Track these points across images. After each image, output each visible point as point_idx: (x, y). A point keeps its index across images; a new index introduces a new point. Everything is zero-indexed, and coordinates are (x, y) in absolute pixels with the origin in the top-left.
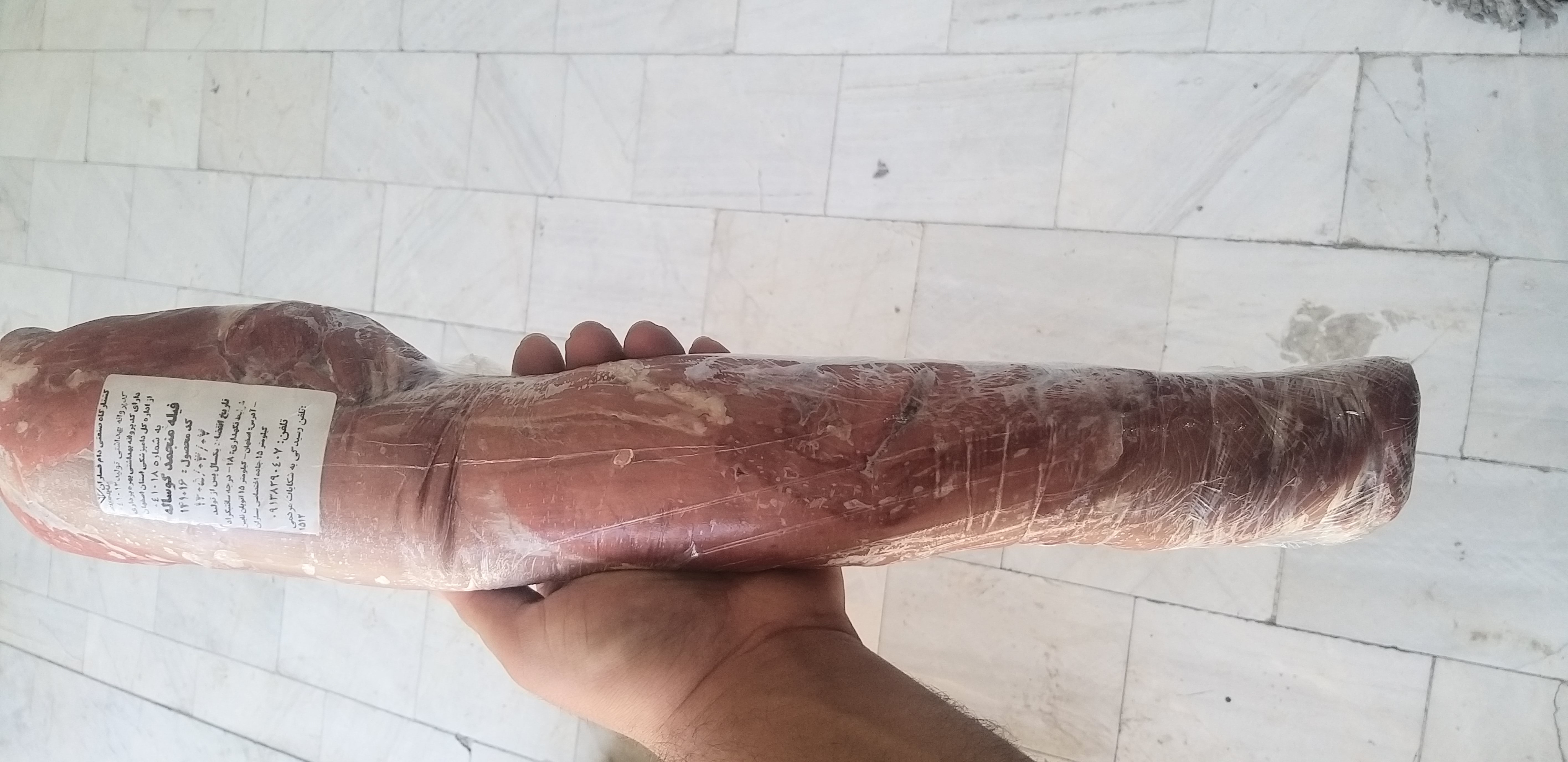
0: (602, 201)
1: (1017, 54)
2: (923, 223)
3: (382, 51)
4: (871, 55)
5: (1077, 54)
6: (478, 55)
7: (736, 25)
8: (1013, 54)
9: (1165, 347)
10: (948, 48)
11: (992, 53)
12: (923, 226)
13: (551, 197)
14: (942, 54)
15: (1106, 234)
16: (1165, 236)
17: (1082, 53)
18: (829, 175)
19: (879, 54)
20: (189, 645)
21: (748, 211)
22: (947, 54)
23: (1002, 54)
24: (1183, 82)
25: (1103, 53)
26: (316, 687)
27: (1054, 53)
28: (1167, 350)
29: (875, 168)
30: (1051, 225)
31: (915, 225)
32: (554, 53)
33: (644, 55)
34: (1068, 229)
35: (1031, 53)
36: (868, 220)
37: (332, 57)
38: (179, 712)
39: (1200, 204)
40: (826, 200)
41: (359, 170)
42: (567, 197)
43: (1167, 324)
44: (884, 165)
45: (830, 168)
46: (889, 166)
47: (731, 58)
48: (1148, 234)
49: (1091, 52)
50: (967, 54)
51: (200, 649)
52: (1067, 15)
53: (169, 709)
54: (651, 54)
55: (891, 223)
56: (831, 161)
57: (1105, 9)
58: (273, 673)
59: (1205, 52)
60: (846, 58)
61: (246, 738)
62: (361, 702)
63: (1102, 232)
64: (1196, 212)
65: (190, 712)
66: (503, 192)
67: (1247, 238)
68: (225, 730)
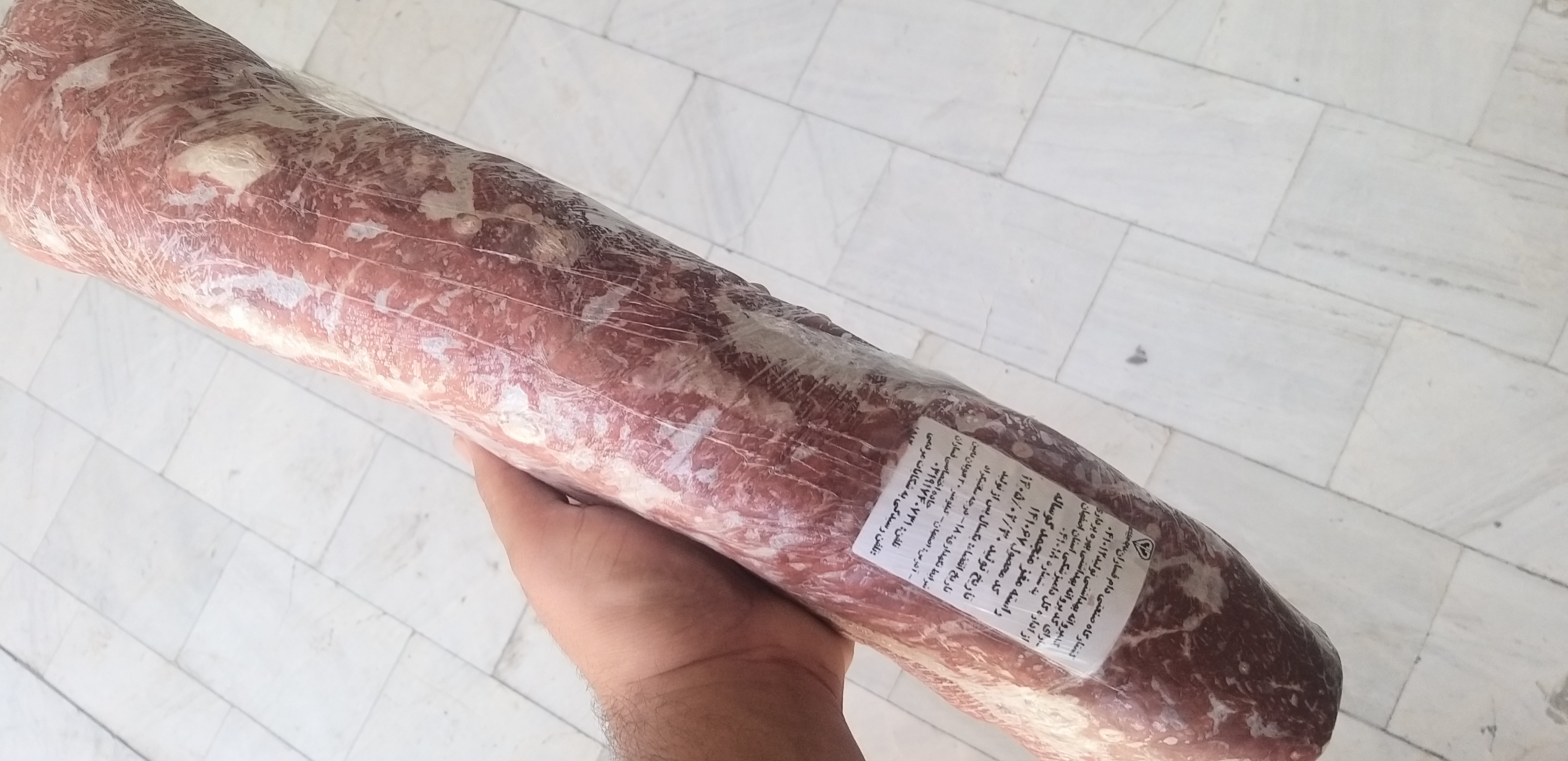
0: (790, 275)
1: (1334, 292)
2: (1171, 429)
3: (581, 29)
4: (1164, 234)
5: (1403, 317)
6: (696, 74)
7: (1015, 150)
8: (1330, 291)
9: (1419, 659)
10: (1256, 258)
11: (1306, 282)
12: (1171, 433)
13: (730, 251)
14: (1247, 263)
15: (1384, 515)
16: (1452, 540)
17: (1409, 318)
18: (1074, 341)
19: (1173, 237)
20: (71, 594)
21: (964, 346)
22: (1253, 264)
23: (1317, 286)
24: (1514, 388)
25: (1433, 326)
26: (221, 697)
27: (1376, 307)
28: (1420, 662)
29: (1132, 353)
30: (1323, 484)
31: (1161, 428)
32: (788, 105)
33: (896, 144)
34: (1341, 495)
35: (1350, 298)
36: (1107, 404)
37: (518, 13)
38: (27, 666)
39: (1499, 520)
40: (1062, 366)
41: (504, 142)
42: (749, 257)
43: (1428, 635)
44: (1144, 353)
45: (1077, 334)
46: (1149, 356)
47: (997, 182)
48: (1433, 532)
49: (1419, 321)
50: (1276, 272)
51: (84, 603)
52: (1403, 274)
53: (16, 659)
54: (902, 145)
55: (1133, 416)
56: (1081, 327)
57: (1446, 283)
58: (170, 662)
59: (1546, 365)
60: (1133, 228)
61: (104, 727)
62: (274, 734)
63: (1380, 511)
64: (1493, 527)
65: (41, 672)
66: (674, 226)
67: (1542, 573)
68: (80, 709)
